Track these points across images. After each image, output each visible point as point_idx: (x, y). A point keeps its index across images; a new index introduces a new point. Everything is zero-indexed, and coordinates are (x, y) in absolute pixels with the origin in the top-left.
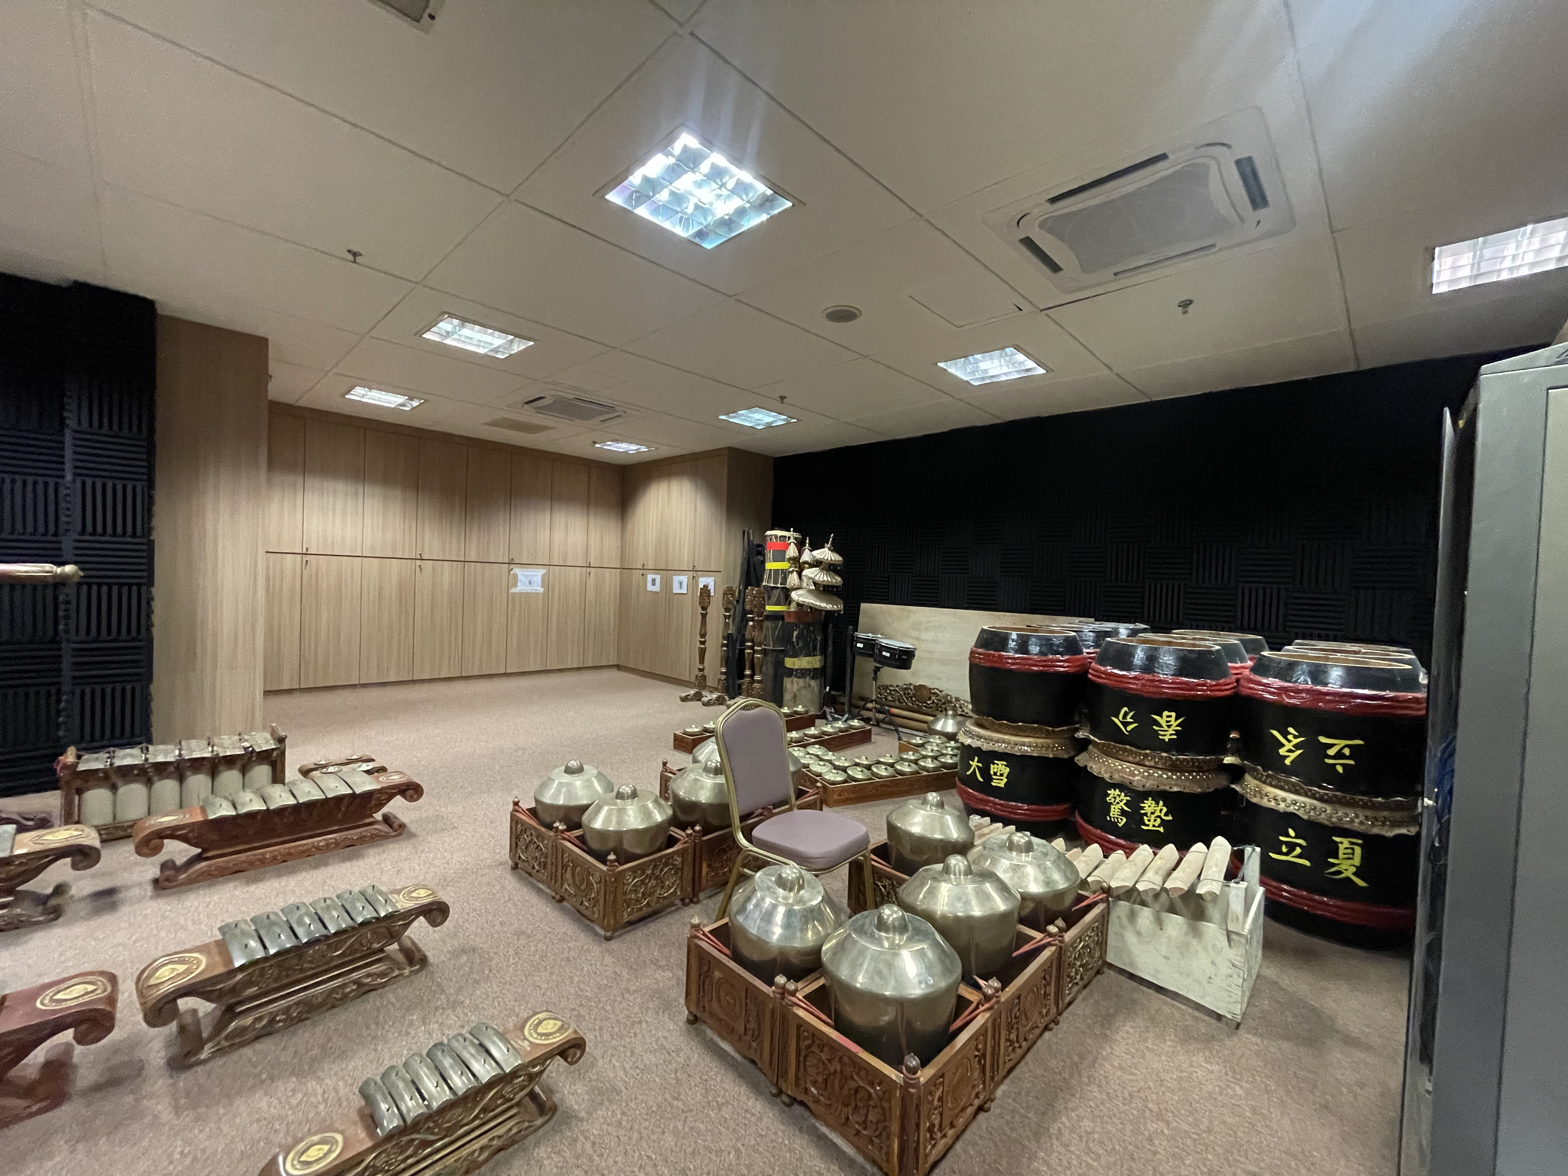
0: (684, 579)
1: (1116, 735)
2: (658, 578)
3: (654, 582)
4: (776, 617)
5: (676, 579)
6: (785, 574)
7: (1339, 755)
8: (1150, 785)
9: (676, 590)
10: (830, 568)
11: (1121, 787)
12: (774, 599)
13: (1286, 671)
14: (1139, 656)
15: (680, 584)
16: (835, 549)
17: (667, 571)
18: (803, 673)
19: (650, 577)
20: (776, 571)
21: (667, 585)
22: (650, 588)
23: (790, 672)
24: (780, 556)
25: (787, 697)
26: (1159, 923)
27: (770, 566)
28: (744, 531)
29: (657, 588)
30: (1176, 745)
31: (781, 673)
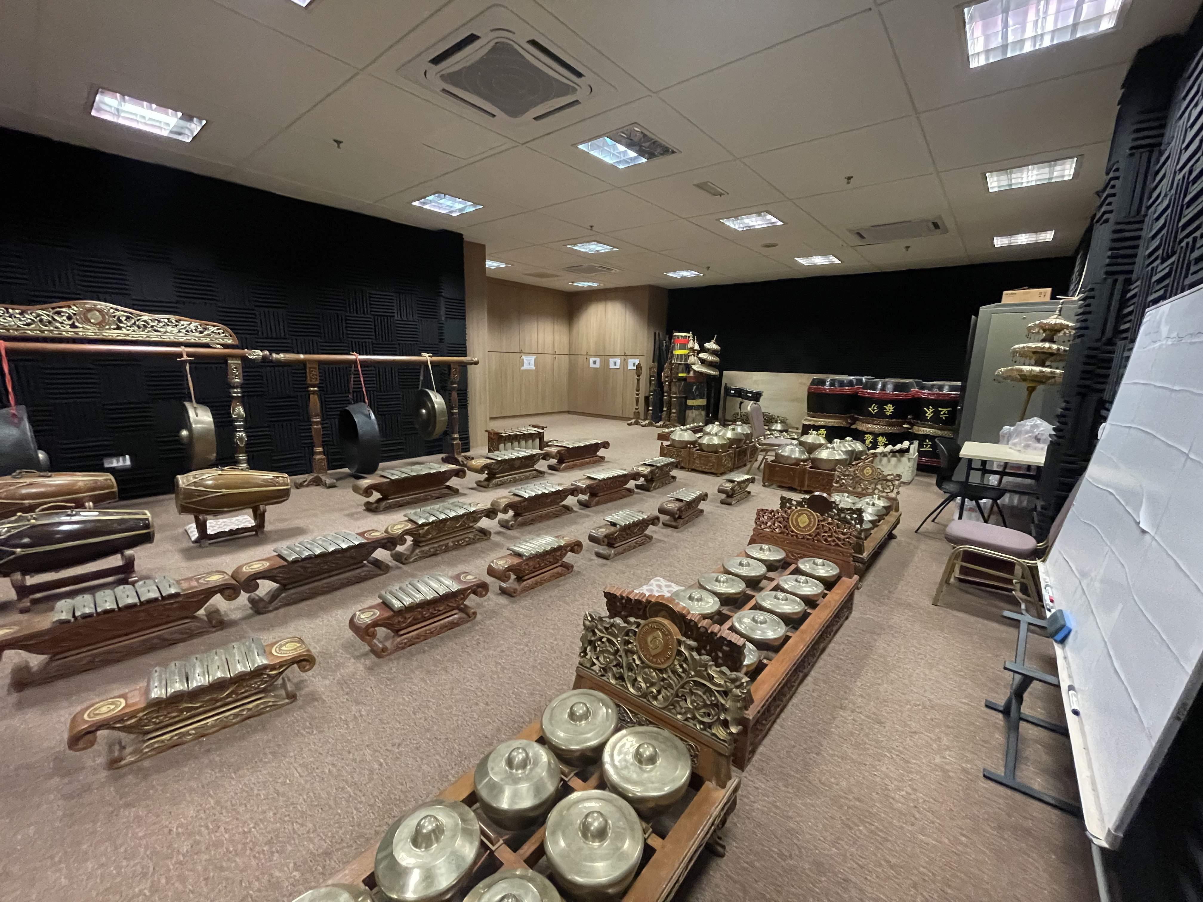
0: (618, 361)
1: (870, 415)
2: (598, 360)
3: (595, 362)
4: (684, 379)
5: (612, 361)
6: (687, 356)
7: (944, 414)
8: (881, 431)
9: (612, 366)
10: (713, 352)
11: (870, 433)
12: (680, 370)
13: (931, 388)
14: (880, 386)
15: (614, 363)
16: (717, 343)
17: (605, 357)
18: (697, 408)
19: (592, 360)
20: (681, 355)
21: (605, 364)
22: (592, 365)
23: (691, 408)
24: (683, 347)
25: (689, 420)
26: (889, 461)
27: (677, 352)
28: (655, 334)
29: (598, 365)
30: (891, 417)
31: (684, 408)
